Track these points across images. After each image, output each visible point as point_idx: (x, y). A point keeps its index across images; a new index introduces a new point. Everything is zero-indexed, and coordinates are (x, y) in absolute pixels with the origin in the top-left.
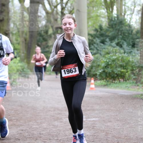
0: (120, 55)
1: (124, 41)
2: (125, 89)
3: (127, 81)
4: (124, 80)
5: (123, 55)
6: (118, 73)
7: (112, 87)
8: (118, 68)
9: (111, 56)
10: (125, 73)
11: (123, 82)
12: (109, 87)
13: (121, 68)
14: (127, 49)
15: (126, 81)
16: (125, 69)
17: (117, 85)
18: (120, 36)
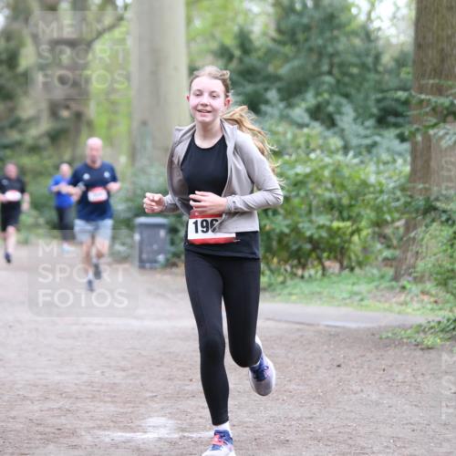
0: (327, 160)
1: (344, 101)
2: (346, 305)
3: (357, 270)
4: (342, 268)
5: (339, 157)
6: (316, 236)
7: (290, 294)
8: (319, 213)
9: (285, 163)
10: (348, 237)
11: (339, 275)
12: (279, 294)
13: (329, 217)
14: (358, 136)
15: (352, 269)
16: (349, 218)
17: (315, 287)
18: (328, 79)
